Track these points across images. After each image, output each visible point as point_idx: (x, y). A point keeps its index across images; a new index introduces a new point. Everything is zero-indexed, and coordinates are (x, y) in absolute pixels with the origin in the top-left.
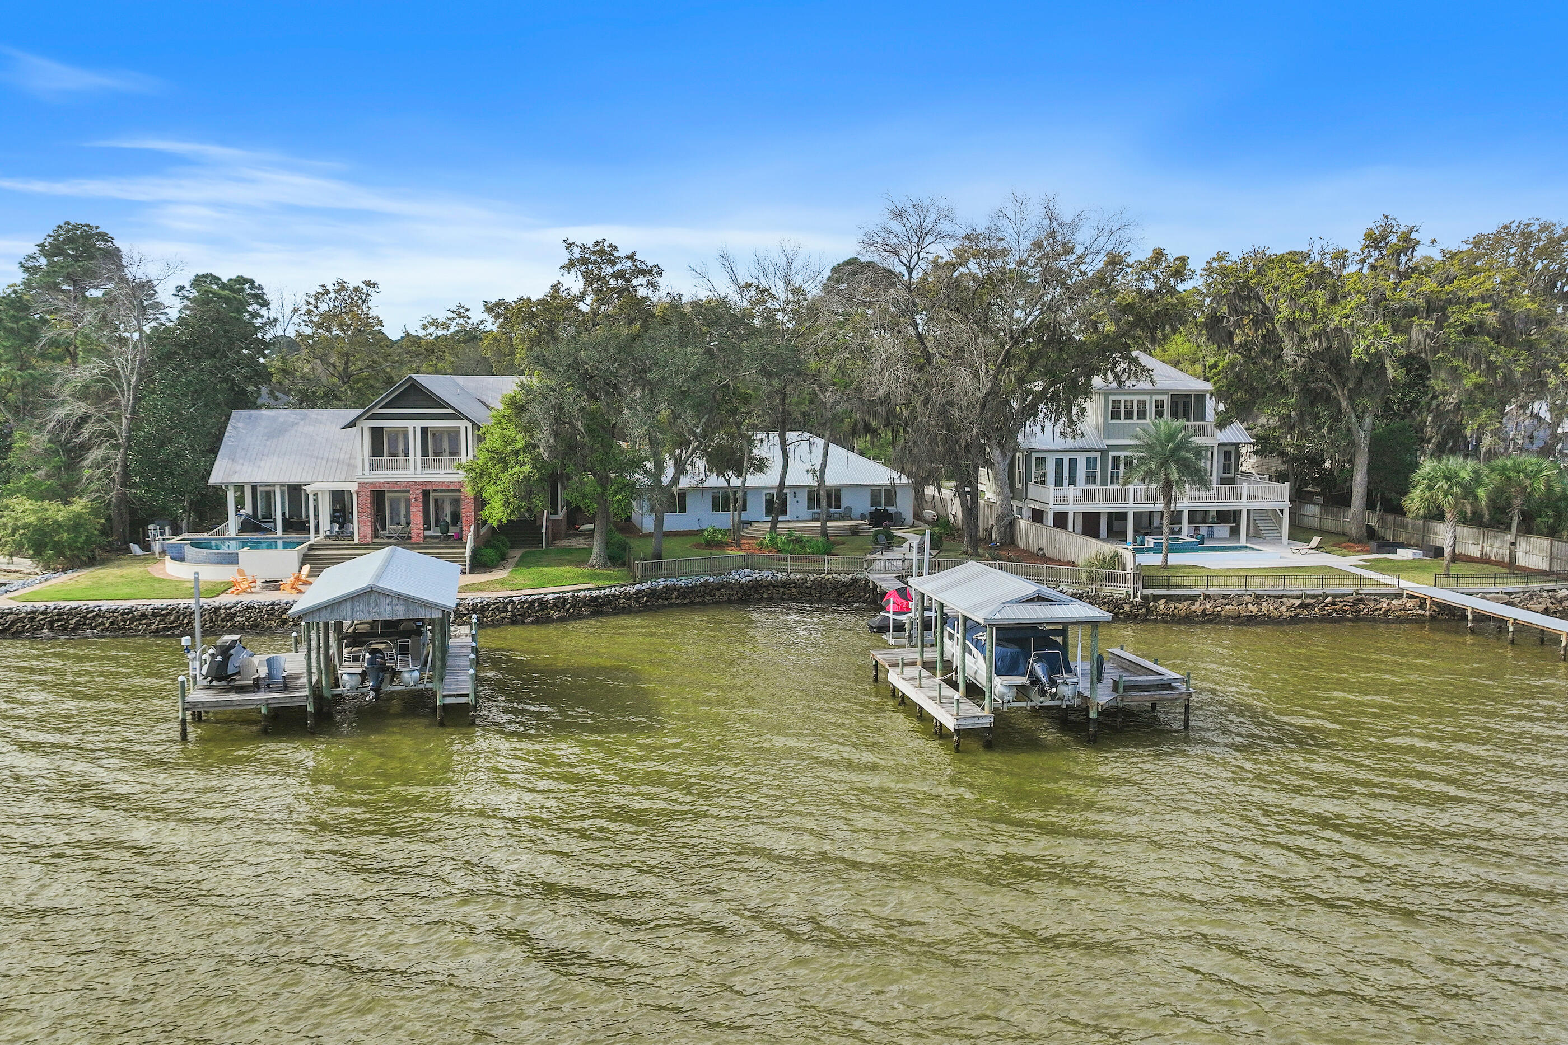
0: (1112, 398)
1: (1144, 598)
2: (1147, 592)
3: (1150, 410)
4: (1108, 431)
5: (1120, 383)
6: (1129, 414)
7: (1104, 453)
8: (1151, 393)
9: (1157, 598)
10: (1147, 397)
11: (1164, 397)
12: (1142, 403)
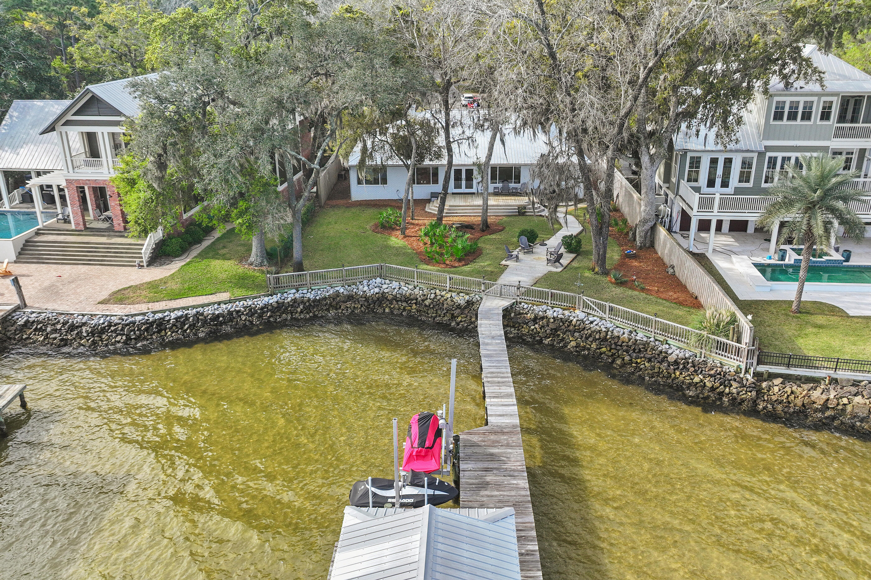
0: (776, 99)
1: (757, 375)
2: (762, 368)
3: (817, 112)
4: (767, 132)
5: (788, 85)
6: (792, 116)
7: (761, 155)
8: (819, 95)
9: (772, 376)
10: (815, 99)
11: (834, 99)
12: (808, 106)
